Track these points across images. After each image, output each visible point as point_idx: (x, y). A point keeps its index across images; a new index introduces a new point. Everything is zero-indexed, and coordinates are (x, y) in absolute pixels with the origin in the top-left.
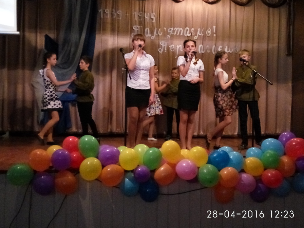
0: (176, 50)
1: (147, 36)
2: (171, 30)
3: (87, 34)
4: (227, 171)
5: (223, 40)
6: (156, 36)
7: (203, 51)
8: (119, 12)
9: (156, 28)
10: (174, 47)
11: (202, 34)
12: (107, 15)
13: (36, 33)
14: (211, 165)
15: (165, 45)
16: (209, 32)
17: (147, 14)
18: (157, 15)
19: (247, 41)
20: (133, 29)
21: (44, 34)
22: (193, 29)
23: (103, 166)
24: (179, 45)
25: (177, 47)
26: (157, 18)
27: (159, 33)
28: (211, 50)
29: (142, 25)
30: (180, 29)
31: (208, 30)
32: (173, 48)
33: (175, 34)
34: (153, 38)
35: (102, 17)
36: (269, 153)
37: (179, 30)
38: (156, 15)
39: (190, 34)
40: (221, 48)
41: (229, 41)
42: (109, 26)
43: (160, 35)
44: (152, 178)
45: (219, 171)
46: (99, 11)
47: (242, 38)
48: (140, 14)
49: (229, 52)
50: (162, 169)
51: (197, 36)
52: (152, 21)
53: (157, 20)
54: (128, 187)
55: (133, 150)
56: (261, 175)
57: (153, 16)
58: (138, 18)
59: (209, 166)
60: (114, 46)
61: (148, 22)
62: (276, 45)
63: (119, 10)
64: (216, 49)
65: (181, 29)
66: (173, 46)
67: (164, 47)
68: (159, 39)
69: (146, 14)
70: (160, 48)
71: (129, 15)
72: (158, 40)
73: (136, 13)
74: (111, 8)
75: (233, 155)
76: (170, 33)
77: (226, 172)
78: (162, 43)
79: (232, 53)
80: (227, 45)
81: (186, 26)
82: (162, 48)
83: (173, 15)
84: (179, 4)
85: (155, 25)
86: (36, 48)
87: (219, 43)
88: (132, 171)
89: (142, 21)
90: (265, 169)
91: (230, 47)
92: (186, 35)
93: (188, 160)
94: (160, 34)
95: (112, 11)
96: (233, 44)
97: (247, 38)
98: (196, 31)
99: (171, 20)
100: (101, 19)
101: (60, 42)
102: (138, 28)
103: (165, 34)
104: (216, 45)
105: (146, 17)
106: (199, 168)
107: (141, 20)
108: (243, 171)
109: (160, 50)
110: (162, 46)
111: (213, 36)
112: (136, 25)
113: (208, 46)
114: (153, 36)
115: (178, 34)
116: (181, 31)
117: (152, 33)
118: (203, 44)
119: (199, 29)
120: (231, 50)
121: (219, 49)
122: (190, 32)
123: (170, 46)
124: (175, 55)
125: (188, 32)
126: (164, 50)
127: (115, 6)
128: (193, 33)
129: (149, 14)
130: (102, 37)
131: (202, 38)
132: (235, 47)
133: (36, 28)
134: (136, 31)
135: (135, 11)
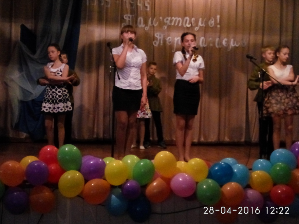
0: (174, 43)
1: (140, 26)
2: (167, 20)
3: (69, 24)
4: (230, 187)
5: (228, 32)
6: (150, 26)
9: (151, 16)
10: (172, 39)
11: (204, 25)
12: (93, 1)
13: (11, 22)
14: (212, 180)
15: (161, 37)
16: (212, 22)
17: (140, 1)
18: (152, 3)
19: (256, 33)
20: (124, 19)
21: (21, 24)
22: (193, 19)
23: (86, 181)
24: (177, 38)
25: (174, 40)
26: (152, 5)
27: (154, 24)
28: (214, 43)
29: (134, 14)
31: (211, 20)
32: (170, 40)
33: (173, 24)
34: (147, 28)
35: (88, 4)
36: (279, 166)
37: (177, 20)
39: (190, 25)
40: (226, 41)
41: (236, 33)
42: (95, 15)
43: (155, 25)
44: (143, 195)
45: (221, 186)
47: (250, 30)
48: (132, 1)
49: (235, 46)
50: (155, 184)
51: (198, 27)
52: (146, 10)
53: (151, 8)
54: (115, 204)
55: (121, 162)
56: (270, 191)
57: (147, 3)
58: (130, 5)
59: (210, 181)
60: (102, 39)
61: (141, 10)
62: (290, 38)
64: (220, 41)
65: (180, 19)
67: (160, 39)
68: (154, 30)
70: (155, 41)
71: (119, 3)
72: (153, 32)
75: (238, 168)
76: (167, 23)
77: (228, 188)
78: (158, 35)
79: (238, 47)
80: (233, 38)
81: (185, 15)
82: (157, 41)
85: (149, 13)
86: (10, 39)
87: (224, 35)
88: (120, 187)
89: (135, 9)
90: (275, 185)
91: (236, 40)
92: (185, 26)
93: (184, 174)
94: (156, 23)
96: (239, 37)
97: (256, 30)
98: (197, 22)
99: (168, 9)
100: (86, 6)
101: (39, 33)
102: (129, 17)
103: (161, 24)
104: (220, 37)
105: (139, 4)
106: (197, 183)
107: (133, 8)
108: (249, 187)
109: (155, 43)
110: (157, 38)
111: (216, 27)
112: (127, 13)
113: (211, 39)
114: (147, 26)
115: (176, 24)
116: (179, 21)
117: (146, 23)
118: (204, 36)
119: (200, 19)
120: (237, 44)
121: (224, 43)
122: (190, 22)
123: (167, 38)
124: (173, 49)
125: (188, 22)
126: (160, 43)
128: (194, 24)
129: (143, 1)
130: (87, 27)
131: (204, 29)
132: (243, 39)
133: (11, 17)
134: (127, 21)
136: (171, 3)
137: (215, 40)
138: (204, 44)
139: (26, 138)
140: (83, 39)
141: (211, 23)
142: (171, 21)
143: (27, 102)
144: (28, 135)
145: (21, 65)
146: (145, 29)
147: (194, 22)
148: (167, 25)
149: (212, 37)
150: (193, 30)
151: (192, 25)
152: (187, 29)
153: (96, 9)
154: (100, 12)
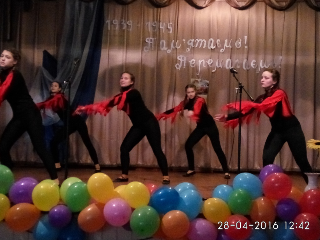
0: (197, 67)
1: (162, 49)
2: (191, 42)
3: (90, 48)
5: (257, 52)
6: (173, 49)
7: (232, 66)
8: (129, 23)
9: (174, 40)
10: (196, 62)
11: (230, 46)
12: (115, 26)
13: (34, 48)
15: (184, 59)
16: (239, 43)
17: (163, 24)
18: (175, 26)
19: (287, 54)
20: (146, 42)
21: (43, 50)
22: (218, 40)
24: (201, 61)
25: (198, 63)
26: (175, 29)
27: (176, 46)
28: (241, 65)
29: (157, 37)
30: (202, 41)
31: (237, 41)
32: (194, 63)
33: (196, 46)
34: (169, 51)
35: (109, 29)
38: (173, 25)
39: (215, 47)
40: (254, 63)
41: (265, 54)
42: (117, 39)
43: (178, 48)
46: (106, 22)
47: (282, 50)
48: (154, 24)
49: (265, 67)
51: (224, 49)
52: (169, 32)
53: (174, 31)
57: (170, 26)
58: (152, 28)
61: (163, 33)
63: (129, 20)
64: (248, 63)
65: (204, 40)
66: (193, 61)
67: (183, 62)
68: (176, 53)
69: (161, 23)
70: (178, 64)
71: (141, 26)
73: (149, 22)
74: (119, 19)
76: (190, 45)
78: (180, 58)
80: (262, 59)
81: (210, 37)
82: (180, 63)
83: (193, 25)
84: (202, 11)
85: (172, 36)
86: (33, 65)
87: (252, 56)
91: (265, 62)
92: (209, 48)
94: (179, 46)
95: (122, 22)
96: (269, 58)
97: (288, 49)
98: (222, 43)
99: (192, 31)
100: (108, 31)
101: (60, 59)
102: (151, 40)
104: (247, 59)
105: (161, 27)
107: (156, 31)
109: (178, 66)
110: (180, 61)
111: (243, 48)
112: (149, 37)
113: (237, 61)
114: (170, 49)
115: (200, 46)
116: (203, 42)
118: (231, 58)
119: (226, 41)
121: (252, 65)
122: (215, 44)
123: (190, 61)
124: (197, 72)
125: (212, 44)
126: (183, 66)
127: (124, 16)
128: (219, 45)
129: (165, 24)
130: (109, 51)
131: (230, 50)
132: (273, 61)
133: (34, 44)
134: (149, 44)
135: (148, 21)
136: (195, 25)
137: (243, 61)
138: (230, 66)
140: (104, 64)
142: (194, 43)
145: (42, 89)
146: (168, 52)
147: (219, 44)
148: (191, 47)
149: (239, 59)
150: (219, 52)
151: (217, 46)
152: (211, 51)
153: (117, 33)
154: (122, 35)
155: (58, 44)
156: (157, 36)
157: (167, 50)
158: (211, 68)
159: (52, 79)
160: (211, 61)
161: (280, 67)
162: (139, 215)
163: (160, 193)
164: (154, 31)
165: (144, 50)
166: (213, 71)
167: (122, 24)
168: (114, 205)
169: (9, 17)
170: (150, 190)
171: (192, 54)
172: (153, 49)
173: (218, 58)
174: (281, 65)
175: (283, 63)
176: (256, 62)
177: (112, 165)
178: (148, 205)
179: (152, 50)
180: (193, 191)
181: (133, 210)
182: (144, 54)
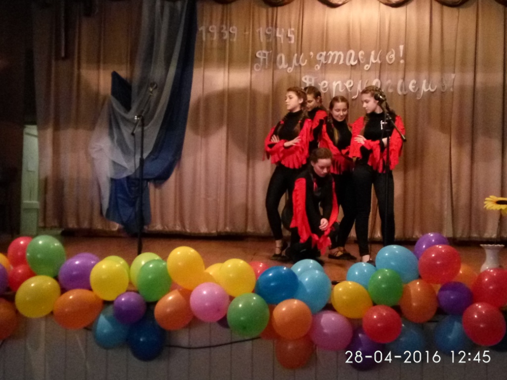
0: (331, 90)
1: (280, 67)
2: (321, 55)
3: (178, 68)
5: (418, 69)
6: (296, 67)
8: (233, 30)
9: (297, 53)
10: (328, 85)
11: (378, 61)
12: (212, 35)
13: (98, 68)
15: (311, 81)
17: (280, 30)
18: (298, 33)
19: (463, 71)
20: (256, 57)
21: (112, 71)
22: (361, 53)
24: (336, 82)
25: (332, 86)
26: (298, 36)
27: (301, 62)
28: (395, 88)
29: (272, 49)
30: (337, 54)
31: (390, 53)
32: (325, 87)
33: (329, 62)
34: (290, 70)
35: (204, 39)
37: (335, 55)
38: (296, 31)
39: (356, 62)
40: (413, 85)
41: (430, 70)
42: (215, 53)
43: (303, 65)
46: (200, 29)
47: (454, 65)
48: (269, 31)
49: (429, 90)
51: (368, 63)
52: (289, 42)
53: (297, 40)
57: (291, 34)
58: (265, 36)
61: (281, 44)
63: (232, 26)
64: (405, 85)
65: (341, 53)
66: (325, 84)
68: (301, 73)
69: (278, 29)
71: (249, 34)
72: (299, 74)
73: (261, 29)
74: (219, 23)
76: (320, 60)
78: (307, 79)
79: (435, 91)
80: (426, 78)
81: (349, 48)
83: (325, 29)
84: (337, 9)
85: (294, 48)
86: (98, 94)
87: (411, 74)
89: (272, 42)
91: (431, 82)
92: (348, 64)
94: (304, 62)
95: (222, 28)
96: (436, 76)
97: (463, 64)
98: (367, 56)
99: (323, 41)
100: (202, 42)
101: (135, 84)
102: (265, 55)
104: (404, 79)
105: (278, 35)
107: (271, 40)
110: (306, 83)
111: (399, 63)
112: (262, 50)
113: (389, 81)
114: (291, 66)
115: (335, 62)
116: (340, 56)
118: (380, 78)
119: (373, 53)
120: (432, 88)
121: (411, 87)
122: (357, 58)
123: (320, 83)
125: (352, 58)
127: (225, 20)
128: (362, 60)
129: (285, 30)
130: (204, 72)
131: (378, 67)
132: (442, 80)
133: (98, 62)
134: (262, 60)
135: (259, 27)
136: (327, 30)
137: (397, 82)
139: (119, 231)
140: (197, 90)
141: (390, 57)
142: (327, 58)
143: (120, 180)
144: (122, 227)
145: (111, 128)
146: (288, 71)
147: (362, 58)
148: (321, 63)
149: (391, 79)
150: (362, 70)
151: (359, 61)
152: (351, 69)
153: (215, 45)
154: (222, 48)
155: (132, 62)
156: (272, 47)
157: (287, 69)
158: (351, 92)
159: (125, 112)
160: (350, 83)
161: (451, 90)
162: (240, 306)
163: (271, 275)
164: (268, 41)
165: (254, 69)
166: (353, 98)
167: (222, 31)
168: (205, 293)
169: (63, 24)
170: (256, 272)
171: (324, 74)
172: (267, 67)
173: (361, 79)
174: (453, 86)
175: (457, 84)
176: (417, 83)
177: (210, 234)
178: (253, 292)
179: (265, 69)
180: (317, 272)
181: (231, 298)
182: (254, 75)
